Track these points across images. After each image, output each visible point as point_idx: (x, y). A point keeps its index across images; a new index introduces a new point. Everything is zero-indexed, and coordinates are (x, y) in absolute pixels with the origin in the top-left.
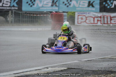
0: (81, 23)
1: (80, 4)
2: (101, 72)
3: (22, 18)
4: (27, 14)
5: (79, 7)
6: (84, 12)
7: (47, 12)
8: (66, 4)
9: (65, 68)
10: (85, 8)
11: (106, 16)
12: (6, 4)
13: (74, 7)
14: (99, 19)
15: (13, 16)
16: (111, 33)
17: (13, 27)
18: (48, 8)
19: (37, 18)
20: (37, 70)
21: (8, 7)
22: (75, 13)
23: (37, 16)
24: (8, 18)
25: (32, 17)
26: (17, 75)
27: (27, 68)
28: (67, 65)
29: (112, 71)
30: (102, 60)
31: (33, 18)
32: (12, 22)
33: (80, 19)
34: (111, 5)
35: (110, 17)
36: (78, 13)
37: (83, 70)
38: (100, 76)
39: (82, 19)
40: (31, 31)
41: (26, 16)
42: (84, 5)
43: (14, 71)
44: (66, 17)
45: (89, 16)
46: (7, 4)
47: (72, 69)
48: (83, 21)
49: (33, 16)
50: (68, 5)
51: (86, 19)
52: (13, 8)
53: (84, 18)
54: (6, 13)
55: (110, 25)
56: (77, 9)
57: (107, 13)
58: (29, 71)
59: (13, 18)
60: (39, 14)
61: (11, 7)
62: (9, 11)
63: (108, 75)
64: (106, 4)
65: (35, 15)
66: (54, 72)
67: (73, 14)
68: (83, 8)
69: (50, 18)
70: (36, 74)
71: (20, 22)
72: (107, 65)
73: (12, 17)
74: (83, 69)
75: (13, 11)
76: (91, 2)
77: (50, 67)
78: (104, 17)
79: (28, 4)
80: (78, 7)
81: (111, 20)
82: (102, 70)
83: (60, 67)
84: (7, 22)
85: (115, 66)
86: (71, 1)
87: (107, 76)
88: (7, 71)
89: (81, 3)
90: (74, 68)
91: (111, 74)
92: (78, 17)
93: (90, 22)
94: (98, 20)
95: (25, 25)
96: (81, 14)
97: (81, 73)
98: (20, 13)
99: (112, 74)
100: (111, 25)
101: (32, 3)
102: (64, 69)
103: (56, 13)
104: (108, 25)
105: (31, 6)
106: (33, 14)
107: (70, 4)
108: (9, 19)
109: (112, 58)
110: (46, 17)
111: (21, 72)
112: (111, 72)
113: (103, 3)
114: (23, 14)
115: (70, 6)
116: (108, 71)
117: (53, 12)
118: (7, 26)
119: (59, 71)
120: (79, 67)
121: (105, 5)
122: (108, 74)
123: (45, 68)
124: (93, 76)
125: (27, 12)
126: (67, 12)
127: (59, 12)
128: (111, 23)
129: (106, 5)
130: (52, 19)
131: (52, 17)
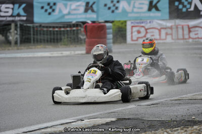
0: (137, 40)
1: (134, 7)
2: (175, 123)
3: (34, 34)
4: (42, 28)
5: (133, 12)
6: (141, 20)
7: (77, 22)
8: (109, 8)
9: (114, 119)
10: (144, 13)
11: (181, 27)
12: (5, 12)
13: (125, 12)
14: (169, 31)
15: (19, 33)
16: (191, 54)
17: (19, 51)
18: (79, 17)
19: (60, 34)
20: (64, 124)
21: (10, 16)
22: (125, 22)
23: (60, 31)
24: (9, 37)
25: (52, 32)
27: (46, 122)
28: (116, 114)
29: (196, 121)
30: (177, 102)
31: (54, 34)
32: (16, 43)
33: (136, 33)
34: (188, 6)
35: (187, 26)
36: (132, 23)
37: (145, 120)
38: (174, 129)
39: (139, 32)
40: (50, 57)
41: (40, 31)
42: (141, 8)
44: (111, 31)
45: (152, 27)
46: (7, 12)
47: (124, 121)
48: (140, 35)
49: (54, 31)
50: (113, 8)
51: (147, 33)
52: (17, 18)
53: (142, 30)
54: (6, 28)
55: (188, 40)
56: (130, 15)
57: (182, 20)
58: (49, 127)
59: (18, 36)
60: (64, 27)
61: (15, 16)
62: (10, 25)
63: (188, 128)
64: (179, 4)
65: (57, 29)
66: (94, 127)
67: (124, 24)
68: (140, 13)
69: (84, 33)
70: (62, 132)
71: (30, 42)
72: (186, 110)
73: (17, 34)
74: (144, 119)
75: (18, 24)
76: (154, 3)
77: (85, 117)
78: (177, 28)
79: (43, 10)
81: (190, 31)
82: (178, 119)
83: (104, 118)
84: (8, 42)
85: (200, 112)
86: (118, 2)
87: (186, 129)
88: (12, 128)
89: (137, 5)
90: (129, 119)
91: (193, 126)
92: (132, 29)
94: (167, 34)
95: (39, 47)
96: (136, 25)
97: (142, 126)
98: (30, 27)
99: (196, 125)
100: (190, 40)
101: (51, 7)
102: (112, 121)
103: (94, 24)
104: (185, 41)
105: (50, 14)
106: (54, 27)
107: (117, 8)
108: (11, 38)
109: (194, 97)
110: (75, 32)
111: (36, 129)
112: (194, 123)
113: (174, 4)
114: (35, 29)
115: (116, 11)
116: (189, 121)
117: (88, 23)
118: (9, 50)
119: (102, 124)
120: (137, 117)
121: (178, 6)
122: (188, 126)
123: (78, 120)
124: (162, 130)
125: (43, 25)
126: (112, 22)
127: (98, 21)
128: (190, 37)
129: (181, 7)
130: (86, 35)
131: (86, 31)
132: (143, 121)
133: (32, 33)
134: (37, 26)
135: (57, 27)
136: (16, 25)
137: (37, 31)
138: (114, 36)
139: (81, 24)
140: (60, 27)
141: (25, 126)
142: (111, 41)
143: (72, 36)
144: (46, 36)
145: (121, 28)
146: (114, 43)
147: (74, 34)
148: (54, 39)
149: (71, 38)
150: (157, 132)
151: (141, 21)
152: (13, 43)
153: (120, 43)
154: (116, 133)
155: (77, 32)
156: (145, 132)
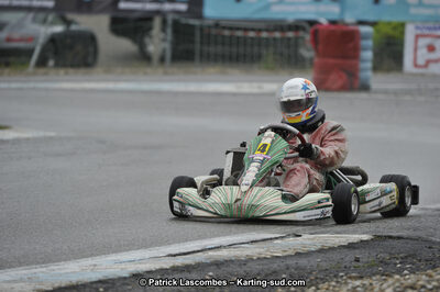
0: (426, 66)
3: (202, 43)
4: (220, 30)
5: (420, 4)
6: (437, 22)
7: (296, 20)
9: (365, 237)
15: (169, 38)
17: (168, 77)
18: (301, 9)
19: (259, 45)
22: (403, 25)
23: (260, 39)
24: (147, 45)
25: (242, 41)
26: (179, 261)
31: (245, 45)
32: (162, 60)
33: (425, 51)
36: (417, 28)
37: (434, 243)
40: (234, 95)
41: (216, 36)
43: (169, 244)
44: (370, 43)
48: (433, 56)
49: (245, 39)
52: (168, 7)
54: (141, 27)
56: (413, 11)
58: (225, 247)
59: (167, 46)
60: (267, 30)
61: (162, 2)
62: (151, 19)
65: (252, 34)
66: (321, 251)
67: (398, 31)
69: (309, 45)
70: (252, 259)
71: (192, 59)
73: (164, 40)
74: (433, 239)
75: (170, 18)
80: (415, 6)
83: (345, 232)
84: (144, 57)
88: (145, 245)
90: (399, 238)
92: (416, 41)
95: (211, 70)
96: (427, 32)
97: (427, 254)
98: (193, 27)
102: (362, 241)
106: (246, 30)
108: (151, 48)
110: (292, 42)
111: (196, 249)
114: (206, 31)
117: (320, 23)
118: (145, 74)
119: (341, 247)
120: (418, 233)
123: (289, 235)
125: (223, 24)
126: (373, 24)
127: (342, 21)
130: (316, 49)
131: (315, 41)
132: (430, 245)
133: (198, 38)
134: (209, 27)
135: (253, 30)
136: (164, 22)
137: (209, 35)
138: (376, 55)
140: (260, 30)
141: (174, 243)
142: (369, 65)
143: (285, 52)
144: (234, 50)
145: (392, 37)
146: (376, 69)
147: (289, 46)
148: (245, 55)
149: (281, 54)
151: (437, 25)
152: (156, 58)
153: (389, 70)
154: (369, 267)
155: (296, 43)
156: (434, 267)
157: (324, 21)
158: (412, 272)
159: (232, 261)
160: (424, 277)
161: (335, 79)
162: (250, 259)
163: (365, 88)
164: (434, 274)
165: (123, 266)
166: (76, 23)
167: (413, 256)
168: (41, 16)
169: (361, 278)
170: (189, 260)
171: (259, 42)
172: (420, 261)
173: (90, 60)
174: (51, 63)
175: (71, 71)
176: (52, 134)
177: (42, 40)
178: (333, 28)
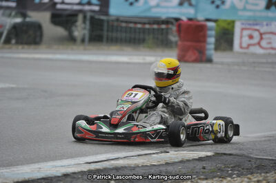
1: (247, 2)
3: (108, 31)
4: (119, 23)
5: (245, 9)
7: (167, 18)
8: (213, 2)
9: (209, 154)
10: (260, 11)
13: (233, 7)
15: (87, 27)
17: (86, 52)
18: (171, 10)
20: (141, 155)
21: (77, 4)
22: (233, 22)
23: (144, 29)
24: (73, 32)
25: (133, 30)
26: (93, 167)
27: (117, 151)
31: (135, 32)
32: (83, 41)
36: (243, 24)
37: (252, 158)
39: (251, 37)
40: (128, 63)
41: (117, 27)
42: (257, 5)
43: (87, 156)
44: (213, 33)
45: (269, 31)
47: (225, 156)
49: (135, 29)
50: (218, 3)
51: (261, 38)
52: (87, 8)
53: (256, 34)
54: (70, 20)
58: (121, 158)
59: (86, 32)
60: (149, 23)
62: (76, 15)
65: (139, 26)
66: (182, 162)
67: (231, 25)
68: (254, 11)
69: (175, 33)
70: (138, 166)
71: (102, 41)
73: (85, 28)
74: (252, 156)
75: (89, 15)
83: (197, 151)
84: (72, 39)
90: (230, 155)
93: (269, 46)
95: (114, 48)
96: (248, 27)
97: (247, 165)
98: (102, 20)
102: (207, 156)
105: (131, 4)
106: (136, 23)
107: (223, 3)
108: (76, 33)
110: (164, 31)
111: (103, 159)
114: (111, 23)
117: (182, 20)
118: (72, 49)
119: (194, 160)
120: (242, 152)
123: (161, 152)
125: (121, 19)
126: (215, 21)
127: (196, 19)
130: (179, 36)
131: (179, 31)
132: (250, 159)
133: (105, 28)
134: (112, 21)
135: (140, 23)
136: (85, 17)
137: (113, 26)
138: (217, 40)
139: (173, 21)
140: (145, 24)
142: (212, 46)
143: (160, 37)
145: (227, 30)
146: (216, 49)
147: (162, 34)
148: (135, 39)
149: (158, 39)
150: (268, 175)
151: (255, 23)
152: (79, 39)
153: (224, 50)
154: (211, 173)
155: (167, 32)
156: (252, 173)
157: (184, 19)
158: (238, 176)
159: (125, 167)
160: (246, 179)
161: (191, 55)
162: (137, 166)
163: (209, 61)
164: (252, 177)
165: (58, 169)
166: (30, 17)
167: (239, 166)
168: (8, 12)
169: (206, 179)
170: (98, 166)
171: (144, 31)
172: (243, 169)
173: (38, 39)
174: (13, 41)
175: (26, 47)
176: (14, 86)
177: (8, 27)
178: (190, 23)
